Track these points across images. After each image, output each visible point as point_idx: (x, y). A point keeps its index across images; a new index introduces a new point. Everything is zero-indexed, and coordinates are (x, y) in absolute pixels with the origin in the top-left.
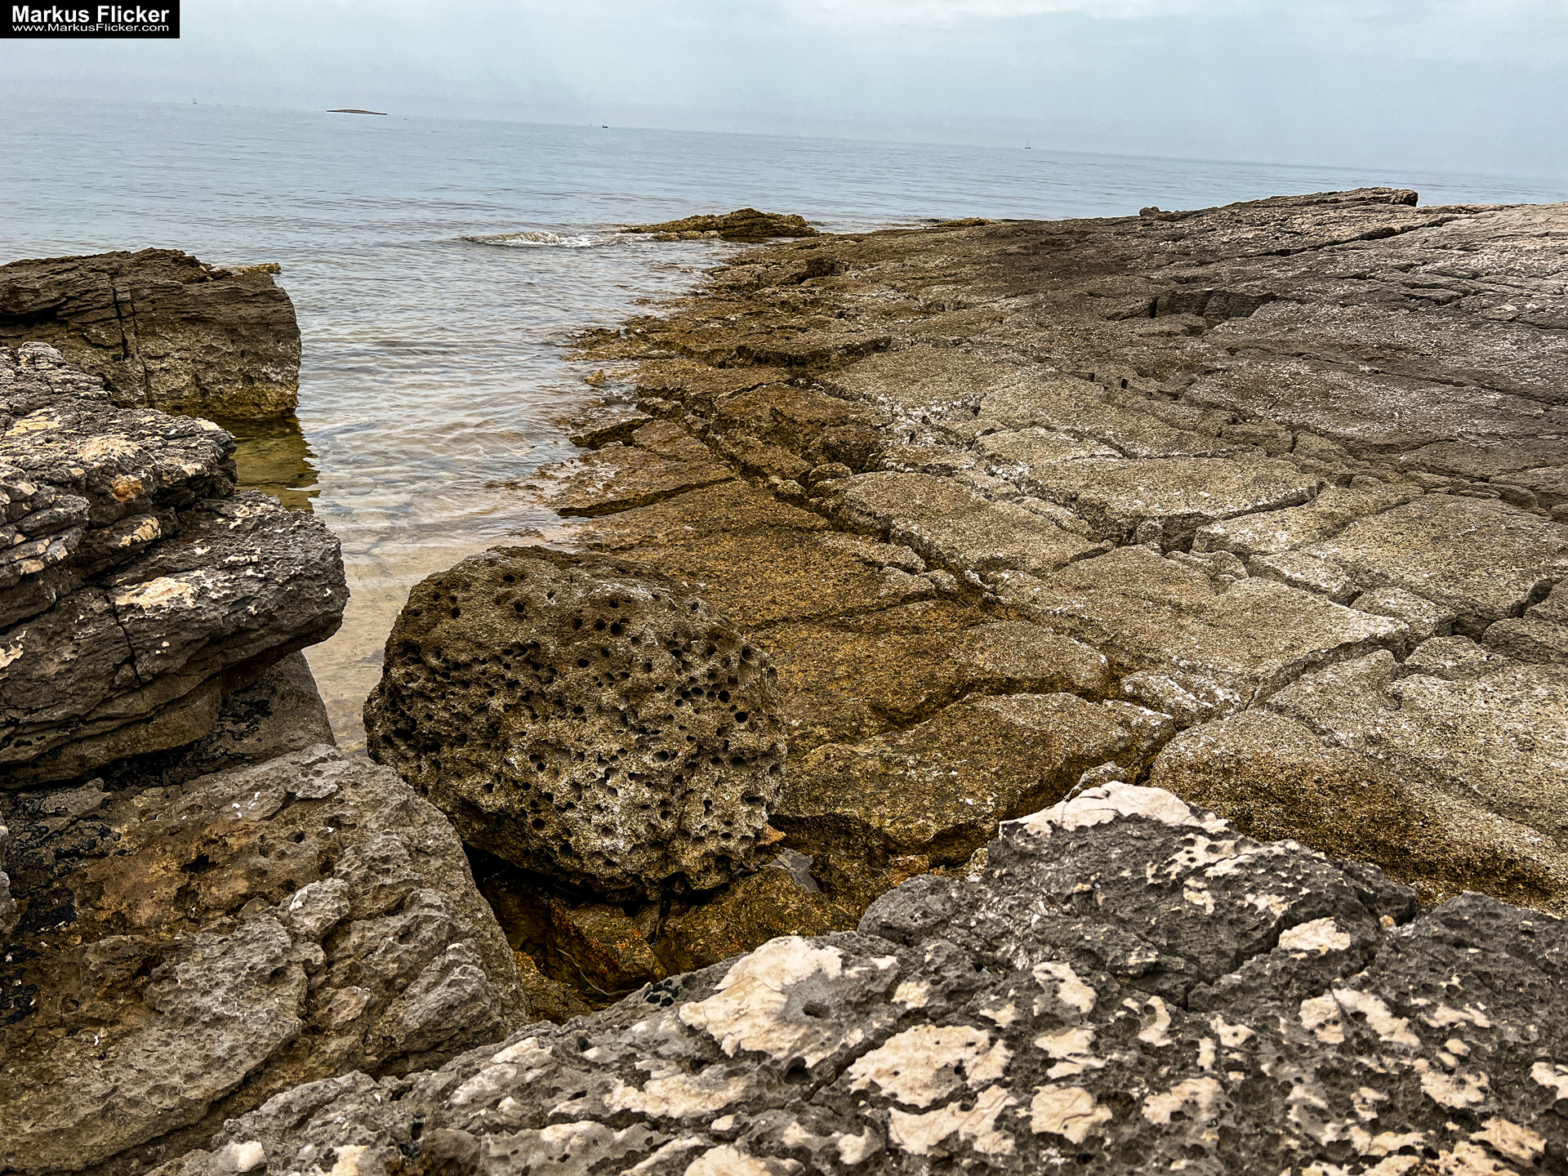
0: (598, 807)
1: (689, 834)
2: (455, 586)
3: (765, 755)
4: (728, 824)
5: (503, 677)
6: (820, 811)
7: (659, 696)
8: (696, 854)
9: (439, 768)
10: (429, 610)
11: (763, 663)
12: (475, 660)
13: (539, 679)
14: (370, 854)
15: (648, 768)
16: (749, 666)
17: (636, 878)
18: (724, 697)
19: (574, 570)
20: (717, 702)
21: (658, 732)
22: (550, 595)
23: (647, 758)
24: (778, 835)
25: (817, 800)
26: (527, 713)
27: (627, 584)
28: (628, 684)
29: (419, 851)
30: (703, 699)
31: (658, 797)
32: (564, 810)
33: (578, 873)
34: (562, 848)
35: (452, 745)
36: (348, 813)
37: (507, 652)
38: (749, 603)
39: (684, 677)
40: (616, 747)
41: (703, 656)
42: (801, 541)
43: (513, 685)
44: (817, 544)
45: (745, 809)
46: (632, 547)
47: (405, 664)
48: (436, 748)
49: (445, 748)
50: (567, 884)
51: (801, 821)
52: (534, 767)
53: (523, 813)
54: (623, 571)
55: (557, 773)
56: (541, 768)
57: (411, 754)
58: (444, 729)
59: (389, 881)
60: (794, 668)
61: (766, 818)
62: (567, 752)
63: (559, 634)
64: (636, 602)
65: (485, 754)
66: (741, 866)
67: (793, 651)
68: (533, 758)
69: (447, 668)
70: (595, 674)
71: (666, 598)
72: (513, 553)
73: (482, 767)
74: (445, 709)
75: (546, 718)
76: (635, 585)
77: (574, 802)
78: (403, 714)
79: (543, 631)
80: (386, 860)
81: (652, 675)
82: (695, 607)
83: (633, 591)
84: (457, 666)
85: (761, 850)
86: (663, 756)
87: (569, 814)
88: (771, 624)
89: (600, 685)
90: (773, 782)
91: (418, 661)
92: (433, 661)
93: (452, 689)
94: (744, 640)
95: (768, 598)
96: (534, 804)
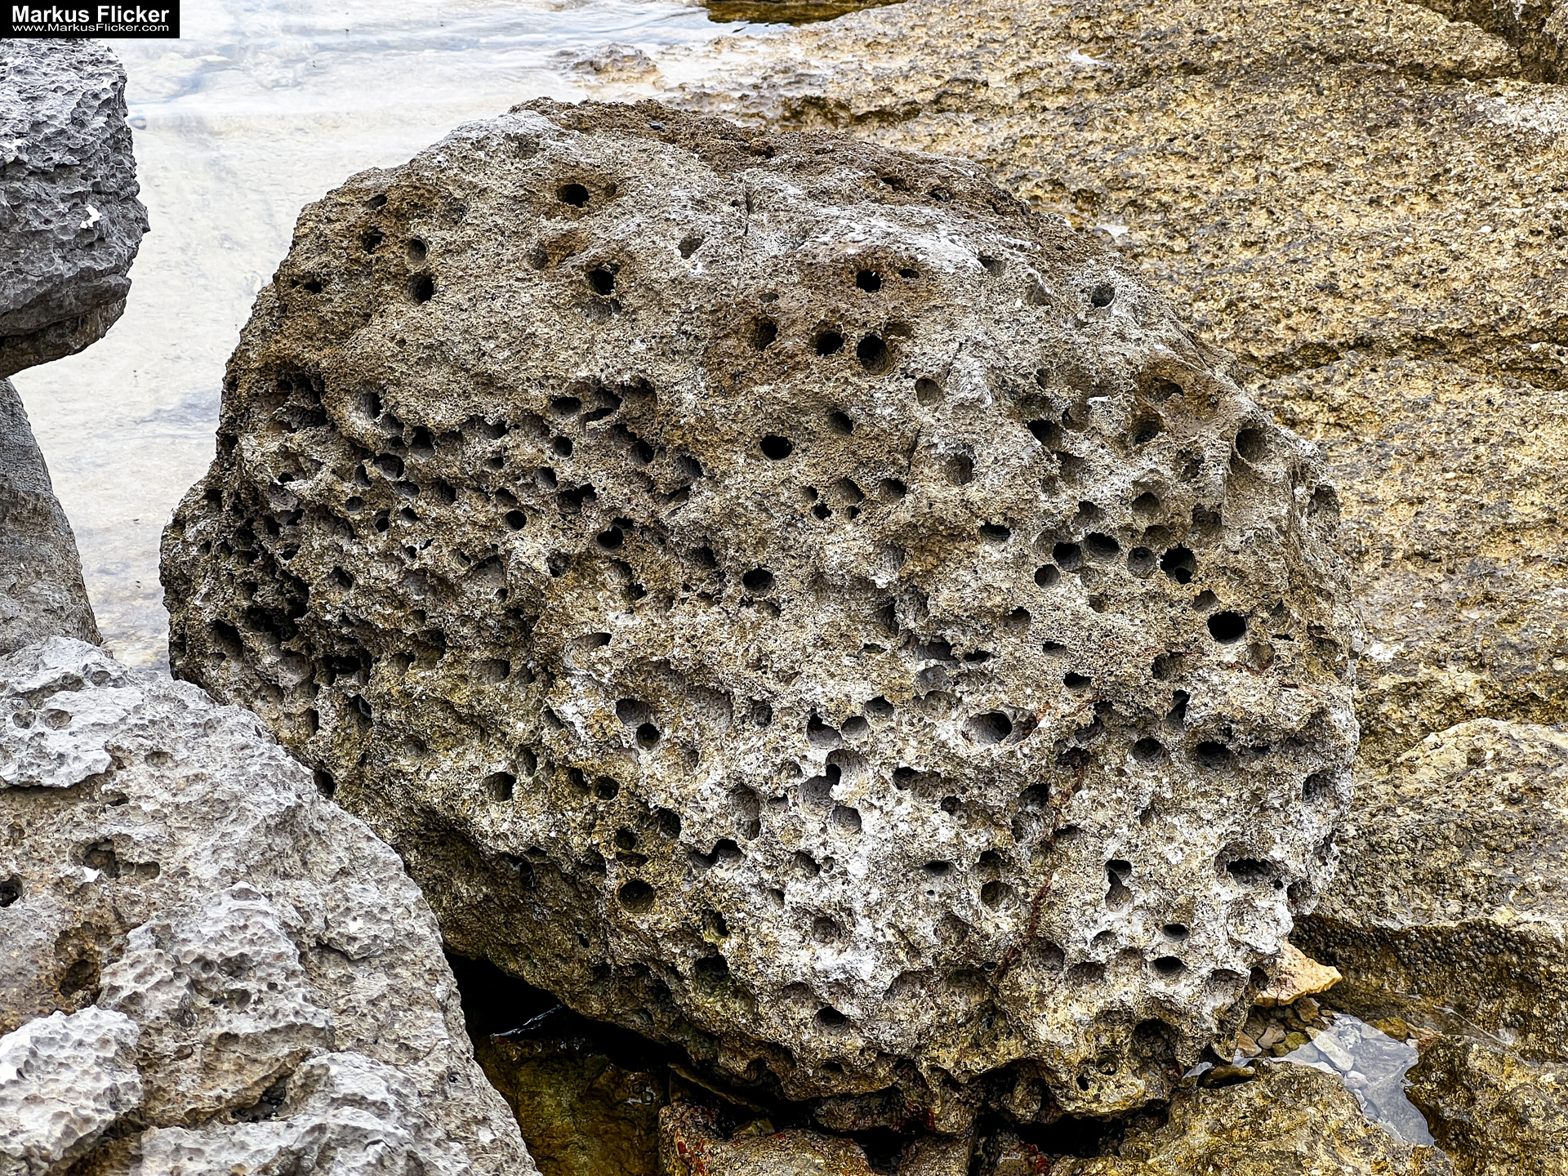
0: (805, 858)
1: (1060, 954)
2: (421, 208)
3: (1294, 742)
4: (1176, 931)
5: (549, 474)
6: (1446, 914)
7: (990, 551)
8: (1078, 1011)
9: (365, 721)
10: (350, 276)
11: (1299, 473)
12: (475, 422)
13: (651, 486)
14: (196, 948)
15: (950, 757)
16: (1257, 478)
17: (905, 1065)
18: (1179, 565)
19: (757, 177)
20: (1160, 580)
21: (982, 656)
22: (689, 247)
23: (949, 728)
24: (1315, 976)
25: (1438, 882)
26: (614, 580)
27: (908, 222)
28: (901, 512)
29: (325, 947)
30: (1116, 568)
31: (978, 840)
32: (710, 860)
33: (741, 1040)
34: (700, 965)
35: (404, 659)
36: (139, 832)
37: (564, 405)
38: (1255, 289)
39: (1065, 501)
40: (861, 692)
41: (1121, 441)
42: (1421, 108)
43: (577, 497)
44: (1469, 118)
45: (1230, 890)
46: (912, 111)
47: (281, 426)
48: (358, 663)
49: (385, 668)
50: (707, 1068)
51: (1386, 941)
52: (628, 731)
53: (597, 864)
54: (895, 182)
55: (692, 755)
56: (648, 736)
57: (290, 678)
58: (381, 614)
59: (244, 1025)
60: (1384, 490)
61: (1288, 925)
62: (722, 697)
63: (711, 362)
64: (933, 276)
65: (493, 688)
66: (1208, 1054)
67: (1383, 439)
68: (627, 708)
69: (396, 442)
70: (808, 480)
71: (1018, 268)
72: (582, 120)
73: (483, 725)
74: (387, 556)
75: (668, 600)
76: (930, 225)
77: (740, 840)
78: (270, 564)
79: (666, 350)
80: (237, 966)
81: (973, 492)
82: (1102, 297)
83: (925, 241)
84: (423, 438)
85: (1264, 1013)
86: (996, 724)
87: (723, 872)
88: (1320, 354)
89: (822, 512)
90: (1313, 822)
91: (318, 418)
92: (359, 422)
93: (406, 501)
94: (1244, 401)
95: (1316, 276)
96: (625, 837)
